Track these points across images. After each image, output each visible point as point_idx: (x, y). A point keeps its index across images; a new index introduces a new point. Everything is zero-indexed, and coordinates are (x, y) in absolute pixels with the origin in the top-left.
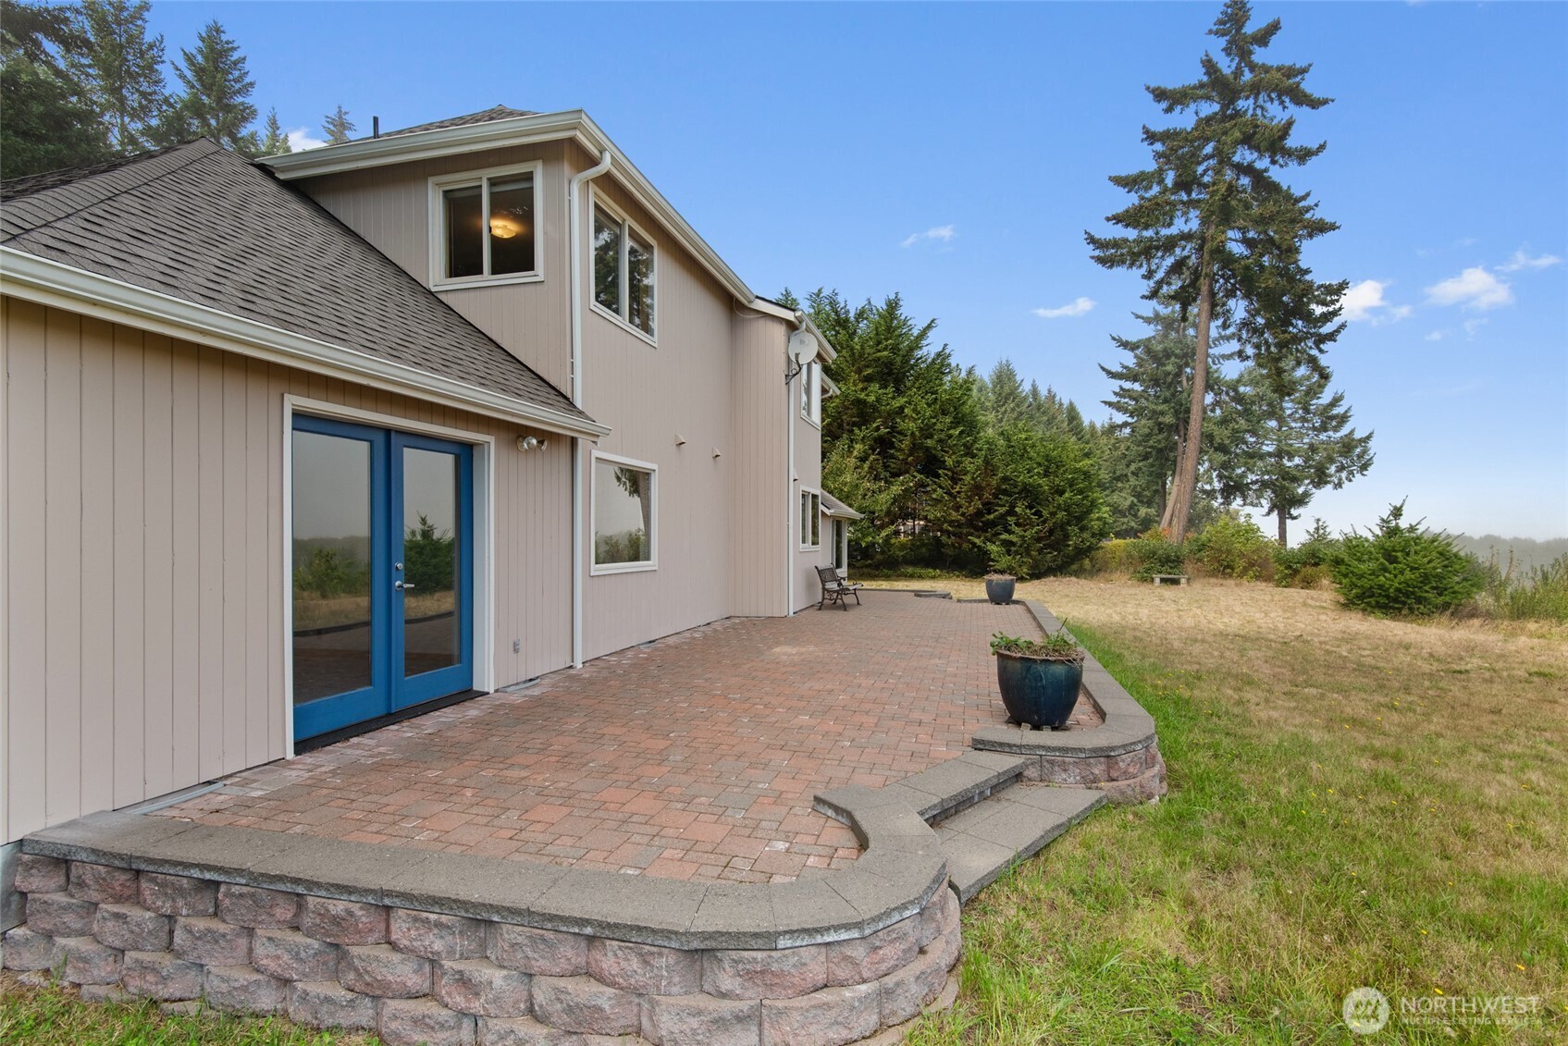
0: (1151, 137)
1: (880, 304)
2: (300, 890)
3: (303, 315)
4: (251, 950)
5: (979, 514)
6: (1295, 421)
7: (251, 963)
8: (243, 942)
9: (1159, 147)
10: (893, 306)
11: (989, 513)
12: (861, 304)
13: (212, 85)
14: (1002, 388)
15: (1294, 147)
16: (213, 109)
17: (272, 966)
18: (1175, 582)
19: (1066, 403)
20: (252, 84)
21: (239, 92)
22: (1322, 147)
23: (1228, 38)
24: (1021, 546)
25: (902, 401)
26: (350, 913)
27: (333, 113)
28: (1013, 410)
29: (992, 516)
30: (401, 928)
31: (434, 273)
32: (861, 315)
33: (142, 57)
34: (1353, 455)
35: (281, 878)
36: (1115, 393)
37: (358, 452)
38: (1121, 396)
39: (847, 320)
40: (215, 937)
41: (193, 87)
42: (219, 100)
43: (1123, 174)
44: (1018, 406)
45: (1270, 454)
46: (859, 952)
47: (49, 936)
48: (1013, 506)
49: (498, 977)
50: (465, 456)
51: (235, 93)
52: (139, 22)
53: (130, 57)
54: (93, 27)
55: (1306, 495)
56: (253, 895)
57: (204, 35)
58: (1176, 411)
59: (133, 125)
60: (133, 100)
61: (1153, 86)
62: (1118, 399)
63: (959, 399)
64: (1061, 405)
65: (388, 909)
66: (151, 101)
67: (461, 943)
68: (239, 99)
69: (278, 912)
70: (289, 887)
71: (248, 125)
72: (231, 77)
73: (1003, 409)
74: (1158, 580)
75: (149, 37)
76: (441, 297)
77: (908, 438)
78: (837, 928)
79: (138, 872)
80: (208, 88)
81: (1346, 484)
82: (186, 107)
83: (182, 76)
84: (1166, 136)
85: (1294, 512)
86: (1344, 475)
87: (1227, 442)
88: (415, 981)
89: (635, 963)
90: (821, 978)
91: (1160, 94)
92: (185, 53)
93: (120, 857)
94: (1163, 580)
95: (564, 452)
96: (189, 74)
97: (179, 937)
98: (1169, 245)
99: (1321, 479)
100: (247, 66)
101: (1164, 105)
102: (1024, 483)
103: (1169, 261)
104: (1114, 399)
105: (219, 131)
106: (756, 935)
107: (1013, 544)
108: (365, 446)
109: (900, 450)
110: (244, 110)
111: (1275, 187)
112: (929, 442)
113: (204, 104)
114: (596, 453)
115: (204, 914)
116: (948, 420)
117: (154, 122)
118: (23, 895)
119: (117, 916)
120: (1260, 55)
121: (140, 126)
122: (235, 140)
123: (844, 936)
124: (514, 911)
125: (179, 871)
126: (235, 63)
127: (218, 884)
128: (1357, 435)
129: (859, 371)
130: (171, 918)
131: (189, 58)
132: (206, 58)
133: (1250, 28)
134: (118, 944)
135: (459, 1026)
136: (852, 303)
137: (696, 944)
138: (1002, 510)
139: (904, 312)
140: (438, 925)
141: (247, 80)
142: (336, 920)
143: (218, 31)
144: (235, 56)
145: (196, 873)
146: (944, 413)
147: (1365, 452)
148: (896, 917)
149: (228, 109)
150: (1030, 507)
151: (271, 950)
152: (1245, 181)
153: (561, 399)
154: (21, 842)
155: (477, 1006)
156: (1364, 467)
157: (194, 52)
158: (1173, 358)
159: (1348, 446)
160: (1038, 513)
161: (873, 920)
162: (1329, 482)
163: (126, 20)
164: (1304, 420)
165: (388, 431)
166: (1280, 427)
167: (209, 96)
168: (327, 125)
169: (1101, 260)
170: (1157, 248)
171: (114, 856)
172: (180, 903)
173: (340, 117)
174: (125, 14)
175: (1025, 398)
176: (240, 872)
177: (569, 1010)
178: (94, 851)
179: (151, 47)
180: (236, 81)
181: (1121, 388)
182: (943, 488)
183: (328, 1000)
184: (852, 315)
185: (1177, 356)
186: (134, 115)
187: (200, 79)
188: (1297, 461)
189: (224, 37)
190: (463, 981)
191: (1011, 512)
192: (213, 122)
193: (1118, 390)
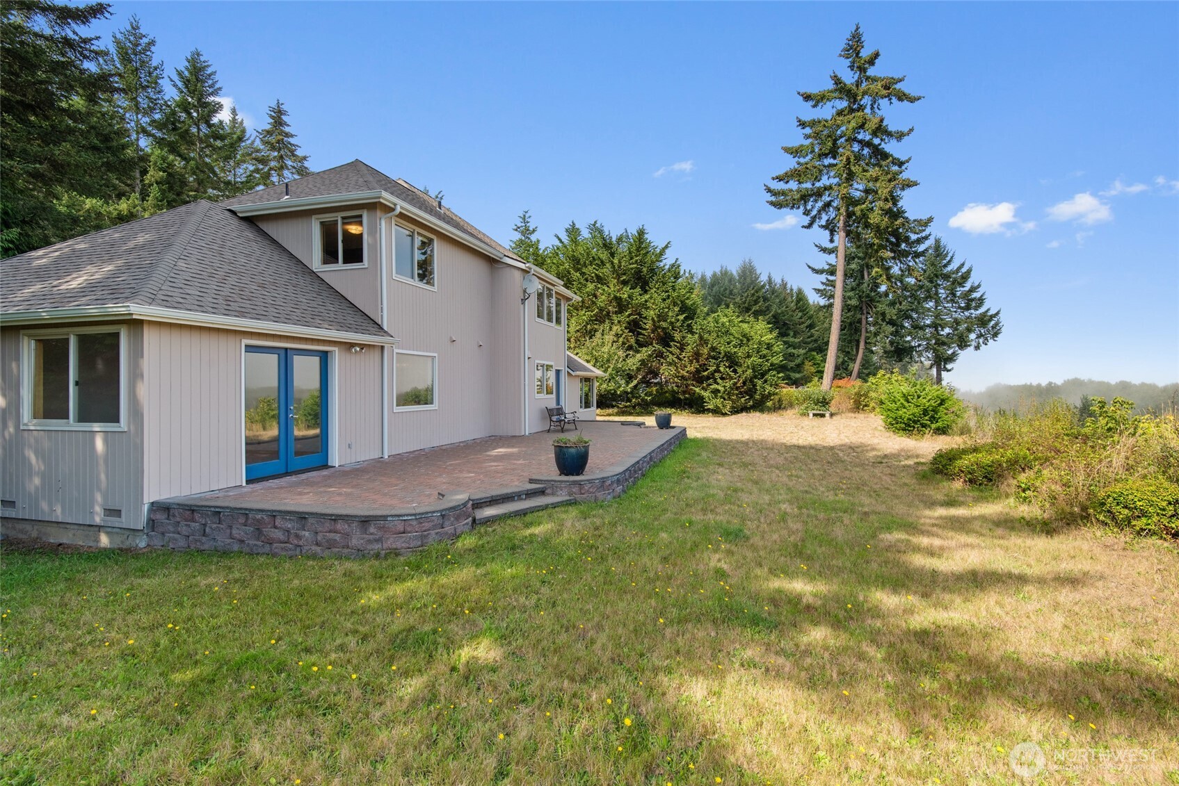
0: (803, 124)
1: (633, 231)
2: (247, 512)
3: (249, 306)
4: (231, 533)
5: (698, 371)
6: (948, 302)
7: (231, 537)
8: (228, 531)
9: (808, 131)
10: (641, 233)
11: (704, 371)
12: (620, 232)
13: (194, 91)
14: (745, 279)
15: (893, 130)
16: (195, 106)
17: (238, 536)
18: (823, 416)
19: (795, 289)
20: (220, 89)
21: (212, 94)
22: (911, 130)
23: (850, 60)
24: (724, 392)
25: (647, 297)
26: (263, 518)
27: (274, 105)
28: (753, 295)
29: (706, 373)
30: (278, 522)
31: (315, 260)
32: (620, 240)
33: (150, 76)
34: (988, 326)
35: (241, 509)
36: (822, 283)
37: (273, 359)
38: (827, 285)
39: (611, 244)
40: (219, 529)
41: (182, 92)
42: (199, 100)
43: (790, 146)
44: (757, 292)
45: (928, 326)
46: (414, 523)
47: (163, 534)
48: (718, 366)
49: (307, 534)
50: (324, 357)
51: (209, 95)
52: (148, 53)
53: (142, 76)
54: (119, 58)
55: (954, 354)
56: (231, 515)
57: (189, 58)
58: (860, 297)
59: (143, 119)
60: (144, 103)
61: (802, 92)
62: (824, 287)
63: (684, 295)
64: (792, 290)
65: (274, 516)
66: (156, 104)
67: (296, 526)
68: (212, 98)
69: (240, 520)
70: (243, 512)
71: (217, 115)
72: (207, 84)
73: (746, 294)
74: (811, 415)
75: (154, 63)
76: (319, 274)
77: (650, 322)
78: (407, 515)
79: (193, 510)
80: (192, 93)
81: (983, 347)
82: (178, 106)
83: (175, 86)
84: (813, 124)
85: (949, 366)
86: (981, 340)
87: (895, 318)
88: (282, 537)
89: (346, 526)
90: (402, 530)
91: (807, 97)
92: (177, 71)
93: (187, 506)
94: (814, 415)
95: (377, 353)
96: (180, 84)
97: (208, 530)
98: (818, 194)
99: (963, 344)
100: (217, 77)
101: (811, 103)
102: (725, 352)
103: (820, 204)
104: (822, 287)
105: (199, 120)
106: (381, 516)
107: (718, 391)
108: (276, 356)
109: (645, 329)
110: (214, 106)
111: (885, 156)
112: (664, 324)
113: (189, 103)
114: (396, 351)
115: (215, 523)
116: (677, 309)
117: (157, 116)
118: (153, 521)
119: (186, 525)
120: (871, 72)
121: (148, 120)
122: (210, 126)
123: (410, 518)
124: (312, 514)
125: (207, 509)
126: (210, 75)
127: (220, 512)
128: (992, 312)
129: (618, 277)
130: (205, 525)
131: (180, 74)
132: (191, 73)
133: (865, 53)
134: (187, 534)
135: (296, 550)
136: (613, 231)
137: (363, 519)
138: (712, 369)
139: (649, 237)
140: (290, 519)
141: (217, 86)
142: (258, 521)
143: (198, 54)
144: (209, 71)
145: (213, 509)
146: (675, 304)
147: (997, 324)
148: (430, 515)
149: (206, 105)
150: (730, 367)
151: (238, 531)
152: (866, 151)
153: (376, 326)
154: (153, 503)
155: (301, 543)
156: (995, 335)
157: (183, 69)
158: (856, 260)
159: (983, 321)
160: (735, 371)
161: (420, 514)
162: (969, 346)
163: (140, 52)
164: (952, 301)
165: (286, 349)
166: (936, 307)
167: (192, 98)
168: (270, 113)
169: (772, 203)
170: (811, 196)
171: (185, 505)
172: (208, 519)
173: (278, 107)
174: (140, 48)
175: (763, 286)
176: (227, 508)
177: (327, 541)
178: (178, 504)
179: (156, 69)
180: (210, 87)
181: (828, 280)
182: (673, 354)
183: (256, 545)
184: (614, 239)
185: (859, 258)
186: (145, 114)
187: (187, 87)
188: (947, 330)
189: (202, 59)
190: (297, 536)
191: (717, 371)
192: (195, 114)
193: (825, 281)
